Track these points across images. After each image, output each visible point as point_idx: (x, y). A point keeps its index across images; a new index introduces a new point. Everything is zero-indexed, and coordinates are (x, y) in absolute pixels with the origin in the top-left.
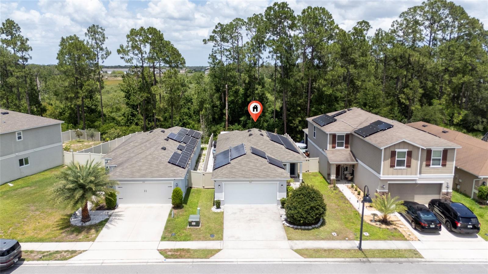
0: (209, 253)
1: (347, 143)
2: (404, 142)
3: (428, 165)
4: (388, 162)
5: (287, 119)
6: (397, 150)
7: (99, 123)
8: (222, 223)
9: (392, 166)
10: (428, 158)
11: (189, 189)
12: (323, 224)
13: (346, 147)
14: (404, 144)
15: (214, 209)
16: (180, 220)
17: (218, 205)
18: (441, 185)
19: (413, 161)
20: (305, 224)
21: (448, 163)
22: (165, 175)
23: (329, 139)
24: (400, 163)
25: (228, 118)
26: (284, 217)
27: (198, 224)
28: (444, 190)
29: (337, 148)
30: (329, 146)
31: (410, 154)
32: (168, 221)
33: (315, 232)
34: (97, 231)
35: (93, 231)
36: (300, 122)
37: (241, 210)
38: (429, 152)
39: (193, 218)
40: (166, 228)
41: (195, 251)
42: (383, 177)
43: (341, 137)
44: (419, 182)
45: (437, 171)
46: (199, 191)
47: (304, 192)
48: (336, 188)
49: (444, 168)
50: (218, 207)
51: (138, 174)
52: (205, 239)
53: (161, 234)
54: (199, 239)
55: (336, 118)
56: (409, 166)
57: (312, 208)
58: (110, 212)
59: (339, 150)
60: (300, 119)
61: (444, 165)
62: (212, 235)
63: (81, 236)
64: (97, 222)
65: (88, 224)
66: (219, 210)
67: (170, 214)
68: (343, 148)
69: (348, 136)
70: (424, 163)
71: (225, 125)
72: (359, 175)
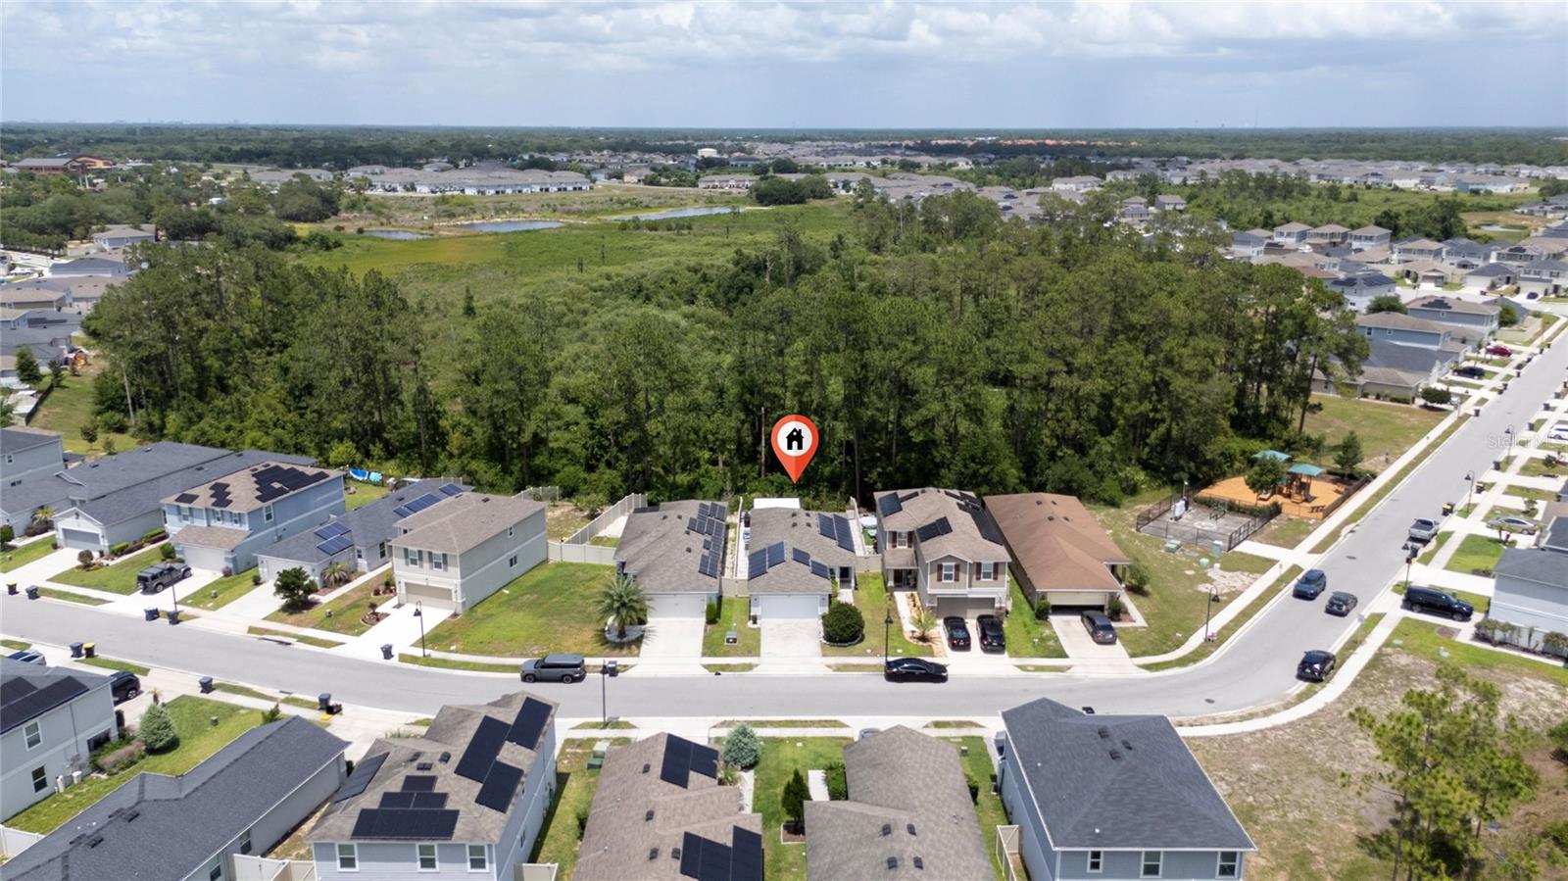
0: (750, 667)
1: (910, 541)
2: (950, 556)
3: (978, 579)
4: (935, 575)
5: (861, 469)
6: (944, 564)
7: (542, 458)
8: (759, 640)
9: (939, 580)
10: (979, 572)
11: (720, 598)
12: (862, 640)
13: (910, 547)
14: (950, 558)
15: (750, 624)
16: (716, 636)
17: (755, 620)
18: (994, 599)
19: (961, 575)
20: (841, 641)
21: (999, 577)
22: (698, 588)
23: (889, 537)
24: (948, 577)
25: (766, 461)
26: (822, 634)
27: (735, 641)
28: (997, 605)
29: (899, 547)
30: (889, 545)
31: (957, 568)
32: (705, 637)
33: (850, 649)
34: (639, 647)
35: (633, 647)
36: (879, 475)
37: (779, 626)
38: (979, 565)
39: (730, 635)
40: (704, 644)
41: (735, 666)
42: (930, 591)
43: (904, 534)
44: (970, 596)
45: (987, 585)
46: (731, 601)
47: (841, 610)
48: (892, 597)
49: (996, 582)
50: (755, 622)
51: (668, 587)
52: (743, 655)
53: (700, 650)
54: (738, 655)
55: (902, 504)
56: (957, 580)
57: (847, 626)
58: (643, 627)
59: (900, 550)
60: (880, 470)
61: (995, 578)
62: (750, 652)
63: (625, 651)
64: (634, 638)
65: (625, 640)
66: (755, 626)
67: (705, 630)
68: (906, 547)
69: (911, 533)
70: (974, 577)
71: (760, 469)
72: (920, 582)
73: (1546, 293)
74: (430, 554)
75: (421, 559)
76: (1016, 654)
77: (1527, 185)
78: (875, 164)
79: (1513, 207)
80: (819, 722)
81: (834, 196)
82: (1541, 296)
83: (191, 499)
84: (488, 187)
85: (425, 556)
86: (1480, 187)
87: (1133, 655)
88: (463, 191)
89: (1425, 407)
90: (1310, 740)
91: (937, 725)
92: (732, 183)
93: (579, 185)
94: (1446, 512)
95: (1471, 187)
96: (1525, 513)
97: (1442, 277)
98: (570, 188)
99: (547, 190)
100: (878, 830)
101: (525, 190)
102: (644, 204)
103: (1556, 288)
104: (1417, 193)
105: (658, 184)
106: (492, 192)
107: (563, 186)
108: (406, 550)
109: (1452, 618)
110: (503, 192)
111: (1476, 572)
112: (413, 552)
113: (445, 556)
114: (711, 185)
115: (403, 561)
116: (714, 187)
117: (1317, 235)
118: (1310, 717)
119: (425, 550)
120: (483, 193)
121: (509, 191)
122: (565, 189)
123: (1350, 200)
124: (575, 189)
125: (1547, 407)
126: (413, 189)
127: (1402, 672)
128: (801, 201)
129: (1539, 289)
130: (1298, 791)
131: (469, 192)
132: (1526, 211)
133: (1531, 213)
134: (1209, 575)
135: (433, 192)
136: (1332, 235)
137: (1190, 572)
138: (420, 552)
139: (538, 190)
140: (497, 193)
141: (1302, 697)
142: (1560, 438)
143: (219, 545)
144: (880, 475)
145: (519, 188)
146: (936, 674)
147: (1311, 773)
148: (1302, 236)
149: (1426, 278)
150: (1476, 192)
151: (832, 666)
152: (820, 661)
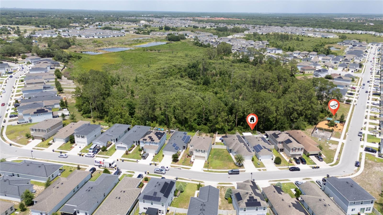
0: (265, 170)
1: (282, 143)
2: (295, 147)
8: (263, 164)
9: (292, 151)
16: (255, 164)
19: (296, 150)
20: (278, 164)
22: (250, 155)
23: (278, 143)
24: (294, 151)
26: (274, 162)
27: (260, 164)
28: (301, 155)
29: (280, 144)
30: (278, 144)
31: (296, 149)
32: (253, 164)
33: (280, 165)
34: (244, 166)
37: (265, 161)
41: (263, 170)
42: (291, 153)
43: (281, 142)
44: (297, 154)
45: (300, 152)
47: (277, 158)
48: (280, 154)
51: (245, 155)
55: (278, 135)
61: (302, 150)
62: (263, 167)
63: (242, 168)
64: (242, 165)
66: (261, 161)
67: (253, 162)
69: (282, 142)
70: (298, 150)
72: (284, 151)
73: (355, 71)
74: (201, 150)
75: (199, 151)
76: (308, 164)
77: (336, 36)
78: (187, 26)
79: (336, 43)
80: (285, 180)
81: (186, 39)
82: (354, 71)
83: (146, 140)
84: (100, 36)
85: (200, 151)
86: (327, 36)
87: (327, 163)
88: (93, 37)
89: (346, 103)
90: (364, 178)
91: (305, 179)
92: (158, 34)
93: (122, 35)
94: (362, 129)
95: (325, 36)
96: (375, 129)
97: (333, 67)
98: (120, 36)
99: (114, 36)
100: (318, 200)
101: (109, 37)
102: (142, 42)
103: (356, 70)
104: (313, 38)
105: (140, 34)
106: (102, 37)
107: (118, 35)
108: (196, 150)
109: (373, 153)
110: (104, 37)
111: (373, 142)
112: (198, 150)
113: (204, 151)
114: (153, 34)
115: (195, 151)
116: (154, 35)
117: (302, 54)
118: (361, 174)
119: (200, 150)
120: (99, 38)
121: (105, 37)
122: (118, 36)
123: (301, 41)
124: (121, 36)
125: (368, 103)
126: (81, 37)
127: (371, 164)
128: (179, 40)
129: (353, 70)
130: (367, 187)
131: (96, 37)
132: (339, 44)
133: (340, 45)
134: (329, 145)
135: (86, 37)
136: (306, 54)
137: (326, 145)
138: (199, 150)
139: (112, 36)
140: (103, 37)
141: (358, 170)
142: (373, 110)
143: (154, 149)
144: (262, 126)
145: (108, 36)
146: (298, 169)
147: (367, 184)
148: (299, 54)
149: (330, 67)
150: (326, 38)
151: (279, 169)
152: (276, 168)
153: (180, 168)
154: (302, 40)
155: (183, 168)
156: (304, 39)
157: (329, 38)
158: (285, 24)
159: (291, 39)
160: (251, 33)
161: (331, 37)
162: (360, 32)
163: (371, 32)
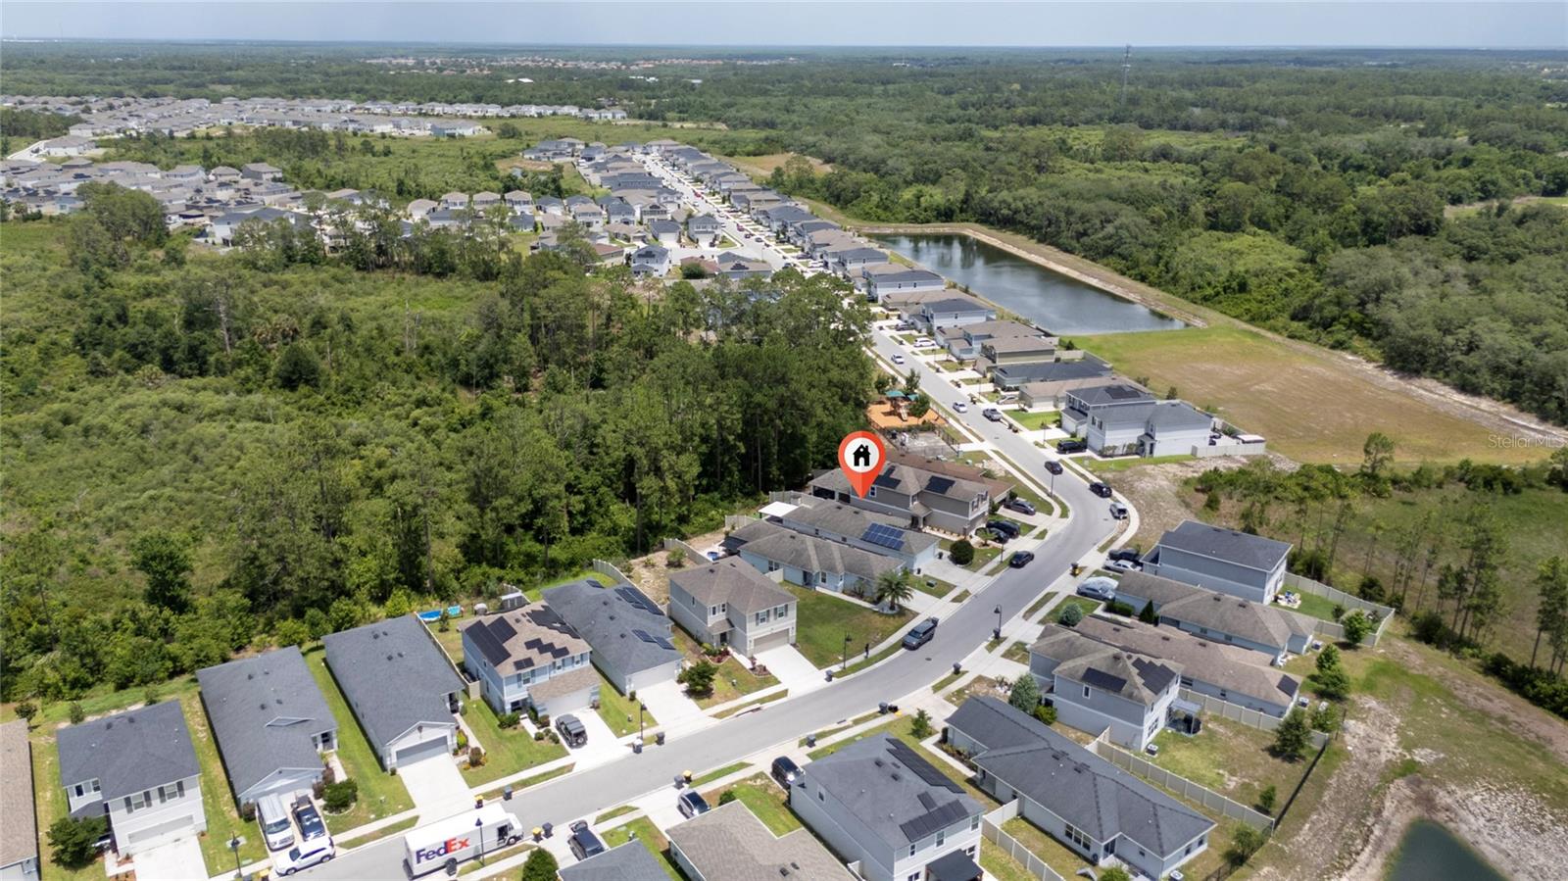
19: (979, 503)
23: (911, 499)
24: (975, 507)
30: (911, 504)
42: (970, 518)
55: (892, 476)
74: (775, 610)
75: (768, 616)
76: (1022, 534)
85: (772, 612)
86: (452, 131)
87: (1048, 516)
95: (446, 132)
96: (995, 392)
108: (757, 615)
109: (1082, 452)
111: (1043, 428)
112: (762, 614)
113: (786, 606)
115: (754, 623)
119: (771, 608)
132: (533, 157)
133: (539, 159)
134: (981, 467)
138: (768, 612)
143: (586, 686)
150: (452, 136)
151: (991, 573)
152: (977, 575)
153: (758, 705)
154: (387, 153)
155: (762, 701)
156: (393, 147)
157: (462, 137)
158: (202, 85)
159: (341, 148)
160: (105, 133)
161: (468, 132)
162: (533, 110)
163: (566, 109)
